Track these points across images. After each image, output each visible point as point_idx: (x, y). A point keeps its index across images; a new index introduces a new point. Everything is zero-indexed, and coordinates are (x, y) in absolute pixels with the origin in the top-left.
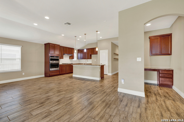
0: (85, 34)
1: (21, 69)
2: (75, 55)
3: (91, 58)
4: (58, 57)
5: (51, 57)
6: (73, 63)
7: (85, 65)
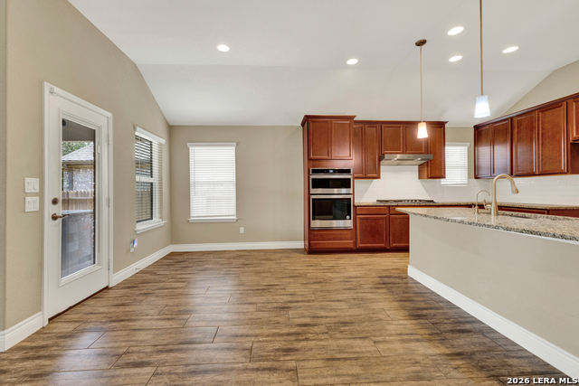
1: (237, 216)
2: (459, 156)
4: (349, 172)
5: (314, 172)
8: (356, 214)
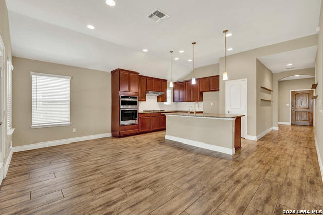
0: (193, 42)
1: (70, 122)
2: (169, 93)
3: (201, 100)
4: (136, 98)
5: (122, 97)
6: (166, 110)
7: (192, 114)
8: (139, 117)
